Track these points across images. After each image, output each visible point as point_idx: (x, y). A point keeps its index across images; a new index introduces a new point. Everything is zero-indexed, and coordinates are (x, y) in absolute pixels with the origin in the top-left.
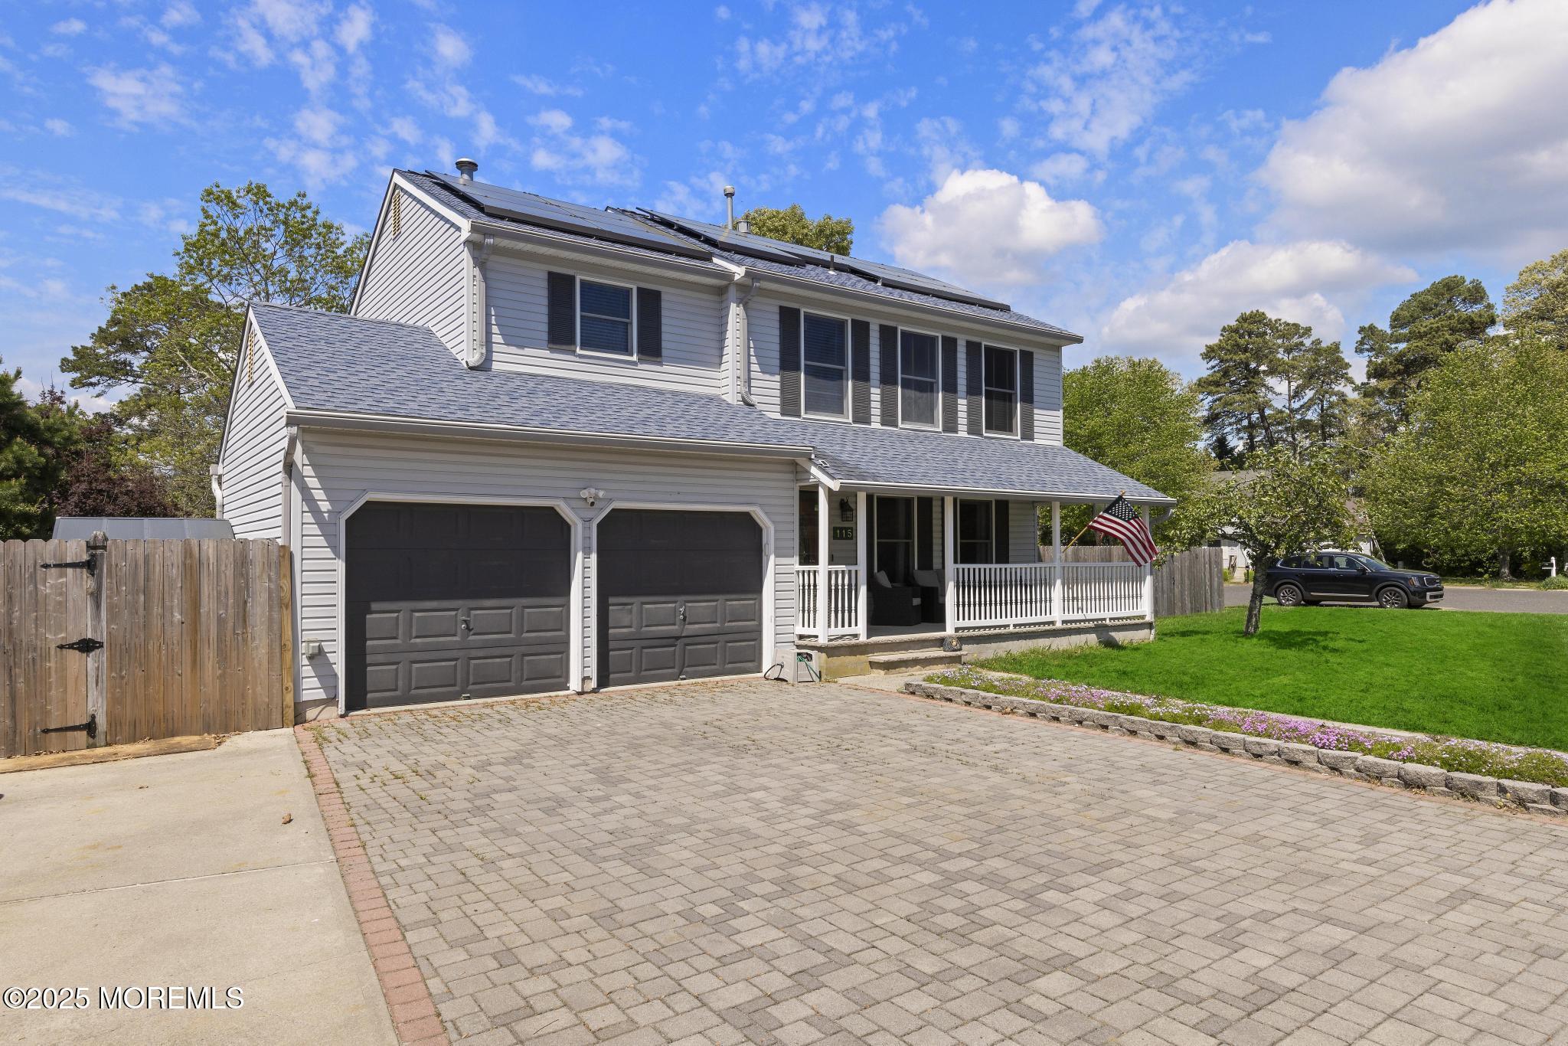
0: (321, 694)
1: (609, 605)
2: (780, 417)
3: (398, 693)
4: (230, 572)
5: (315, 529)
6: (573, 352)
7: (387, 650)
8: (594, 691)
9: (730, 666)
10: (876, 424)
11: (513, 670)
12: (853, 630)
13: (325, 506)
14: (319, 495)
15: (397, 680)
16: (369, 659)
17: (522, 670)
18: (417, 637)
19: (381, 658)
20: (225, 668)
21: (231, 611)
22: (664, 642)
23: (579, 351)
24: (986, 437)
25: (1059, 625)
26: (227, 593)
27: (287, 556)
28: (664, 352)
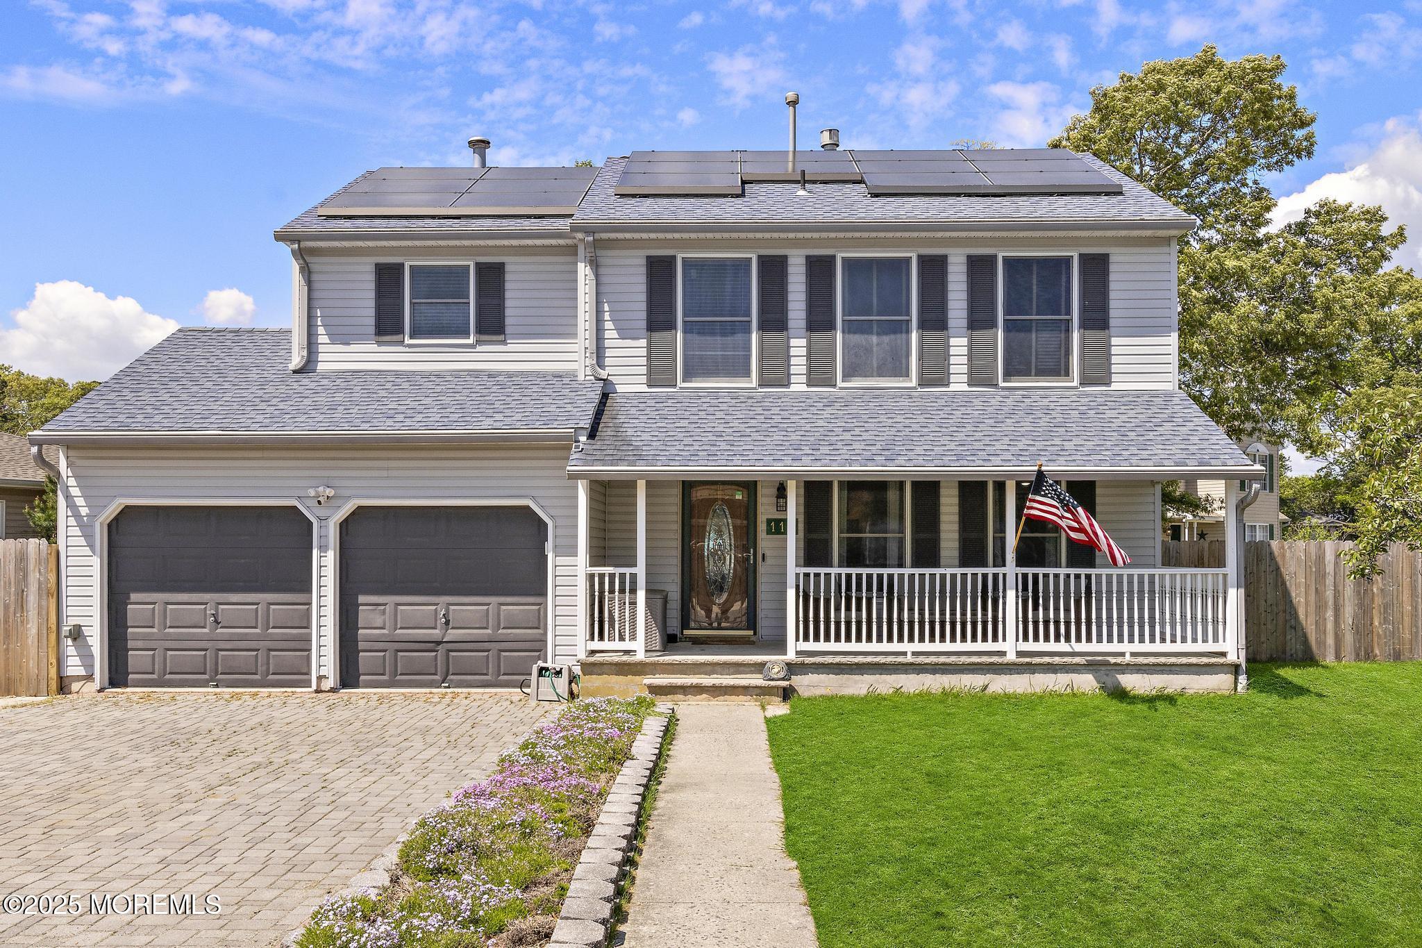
0: (81, 671)
1: (359, 605)
2: (644, 388)
3: (154, 676)
4: (12, 566)
5: (76, 531)
6: (402, 343)
7: (145, 638)
8: (333, 690)
9: (506, 677)
10: (799, 385)
11: (259, 664)
12: (626, 645)
13: (84, 511)
14: (80, 502)
15: (154, 665)
16: (130, 644)
17: (268, 664)
18: (170, 627)
19: (140, 644)
20: (9, 644)
21: (13, 598)
22: (417, 646)
23: (408, 341)
24: (1004, 388)
25: (1011, 657)
26: (10, 583)
27: (54, 554)
28: (508, 330)
